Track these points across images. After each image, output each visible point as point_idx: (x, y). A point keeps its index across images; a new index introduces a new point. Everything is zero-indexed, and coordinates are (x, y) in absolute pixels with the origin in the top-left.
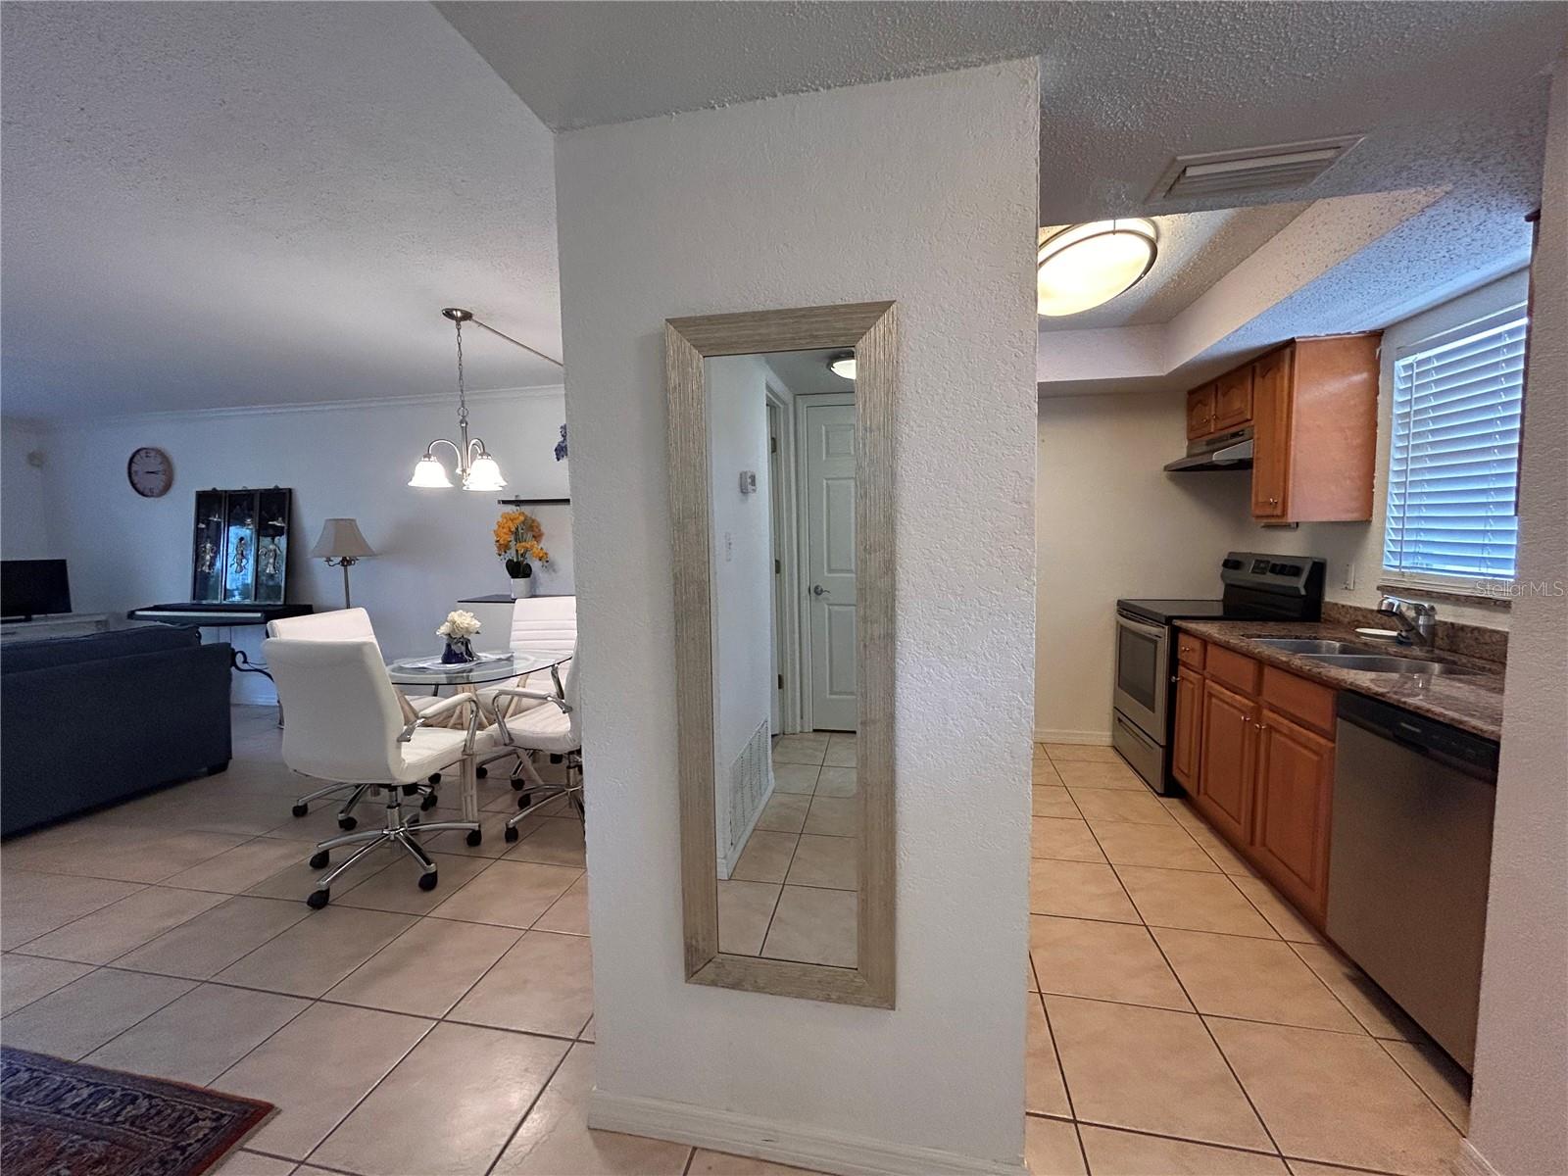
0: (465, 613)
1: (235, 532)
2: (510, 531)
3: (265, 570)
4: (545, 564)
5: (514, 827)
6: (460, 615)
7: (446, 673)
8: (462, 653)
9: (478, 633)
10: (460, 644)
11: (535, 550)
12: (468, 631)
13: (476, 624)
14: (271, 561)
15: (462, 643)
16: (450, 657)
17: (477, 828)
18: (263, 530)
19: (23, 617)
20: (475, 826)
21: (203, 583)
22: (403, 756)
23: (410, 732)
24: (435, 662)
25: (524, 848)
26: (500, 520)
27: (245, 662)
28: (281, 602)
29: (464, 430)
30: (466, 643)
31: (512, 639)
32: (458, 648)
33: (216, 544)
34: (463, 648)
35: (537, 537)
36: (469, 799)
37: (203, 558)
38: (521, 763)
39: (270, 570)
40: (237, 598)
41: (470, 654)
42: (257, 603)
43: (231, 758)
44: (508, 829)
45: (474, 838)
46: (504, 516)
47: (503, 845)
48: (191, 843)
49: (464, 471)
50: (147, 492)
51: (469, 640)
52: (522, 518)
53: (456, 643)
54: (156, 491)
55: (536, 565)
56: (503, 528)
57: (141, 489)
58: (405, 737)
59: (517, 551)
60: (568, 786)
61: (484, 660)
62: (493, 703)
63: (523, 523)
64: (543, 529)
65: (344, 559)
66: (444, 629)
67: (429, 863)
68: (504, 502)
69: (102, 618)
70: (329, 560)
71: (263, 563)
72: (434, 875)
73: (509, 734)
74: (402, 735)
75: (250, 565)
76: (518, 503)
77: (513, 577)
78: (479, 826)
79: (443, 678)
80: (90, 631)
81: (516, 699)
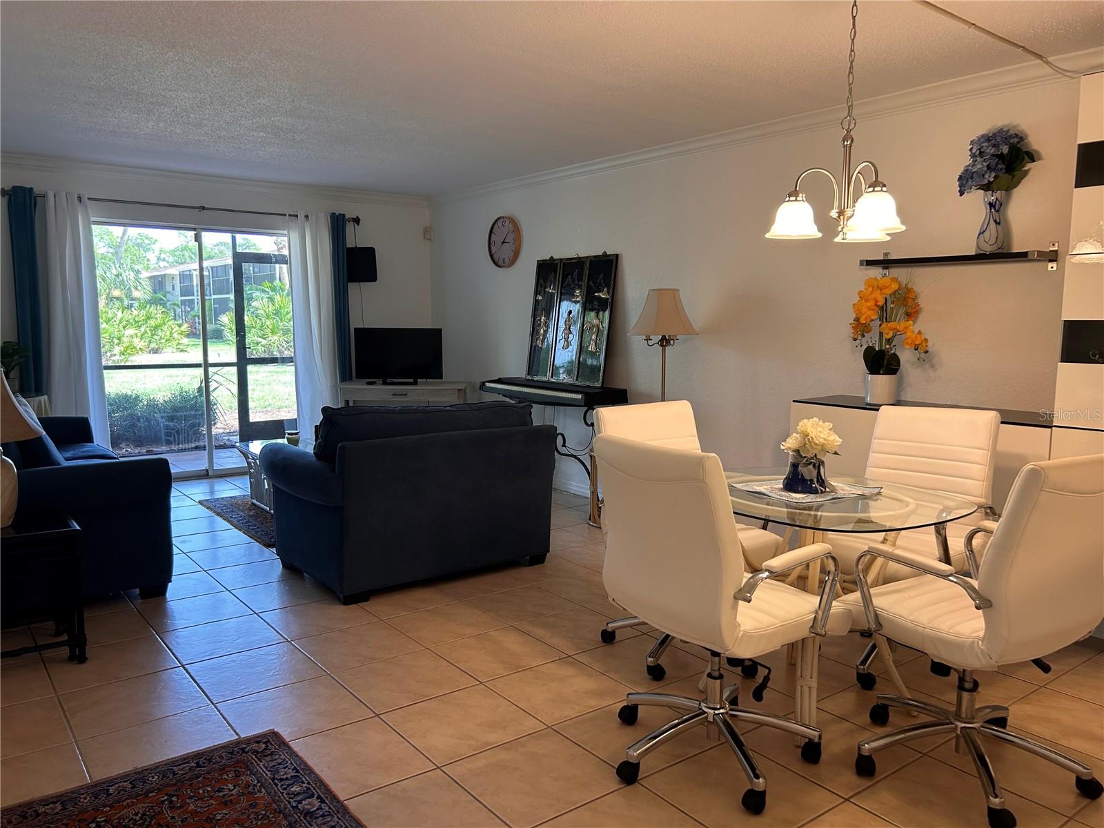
0: (821, 423)
1: (566, 306)
2: (876, 305)
3: (588, 347)
4: (923, 355)
5: (869, 757)
6: (815, 425)
7: (787, 506)
8: (812, 480)
9: (836, 453)
10: (811, 467)
11: (909, 334)
12: (824, 450)
13: (835, 440)
14: (594, 337)
15: (814, 466)
16: (795, 482)
17: (816, 740)
18: (591, 304)
19: (412, 380)
20: (814, 734)
21: (537, 356)
22: (739, 619)
23: (751, 587)
24: (773, 485)
25: (883, 797)
26: (862, 288)
27: (564, 445)
28: (598, 384)
29: (848, 151)
30: (818, 465)
31: (868, 464)
32: (808, 472)
33: (548, 317)
34: (815, 473)
35: (912, 314)
36: (806, 690)
37: (538, 332)
38: (874, 647)
39: (592, 347)
40: (563, 377)
41: (822, 482)
42: (578, 383)
43: (549, 551)
44: (860, 755)
45: (811, 752)
46: (870, 283)
47: (850, 777)
48: (512, 642)
49: (841, 213)
50: (500, 263)
51: (823, 462)
52: (895, 286)
53: (807, 464)
54: (507, 261)
55: (906, 356)
56: (867, 301)
57: (496, 260)
58: (744, 594)
59: (881, 334)
60: (958, 716)
61: (840, 494)
62: (857, 564)
63: (894, 293)
64: (921, 301)
65: (664, 337)
66: (791, 443)
67: (757, 777)
68: (870, 263)
69: (462, 386)
70: (648, 339)
71: (586, 338)
72: (762, 794)
73: (876, 615)
74: (740, 590)
75: (574, 340)
76: (886, 263)
77: (872, 373)
78: (820, 737)
79: (781, 513)
80: (454, 399)
81: (880, 561)
